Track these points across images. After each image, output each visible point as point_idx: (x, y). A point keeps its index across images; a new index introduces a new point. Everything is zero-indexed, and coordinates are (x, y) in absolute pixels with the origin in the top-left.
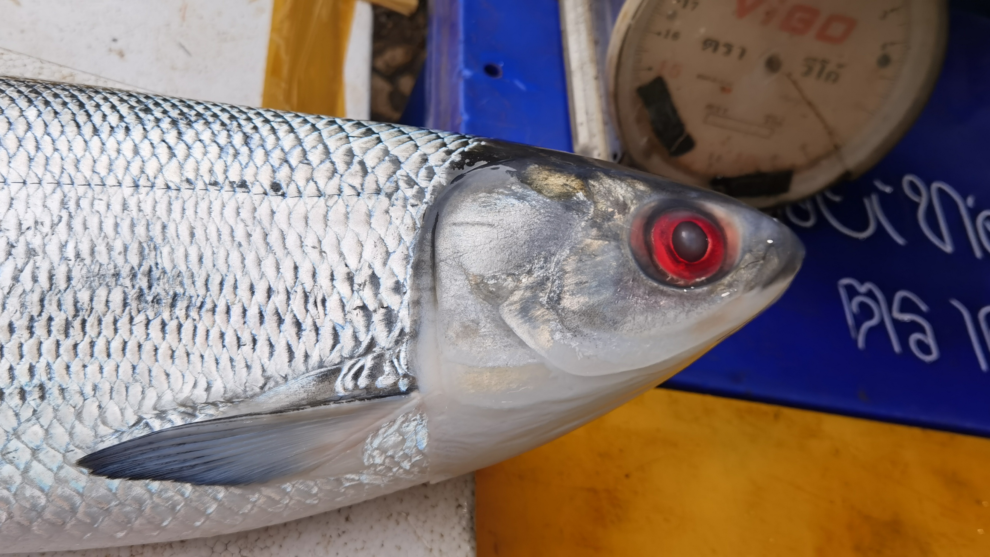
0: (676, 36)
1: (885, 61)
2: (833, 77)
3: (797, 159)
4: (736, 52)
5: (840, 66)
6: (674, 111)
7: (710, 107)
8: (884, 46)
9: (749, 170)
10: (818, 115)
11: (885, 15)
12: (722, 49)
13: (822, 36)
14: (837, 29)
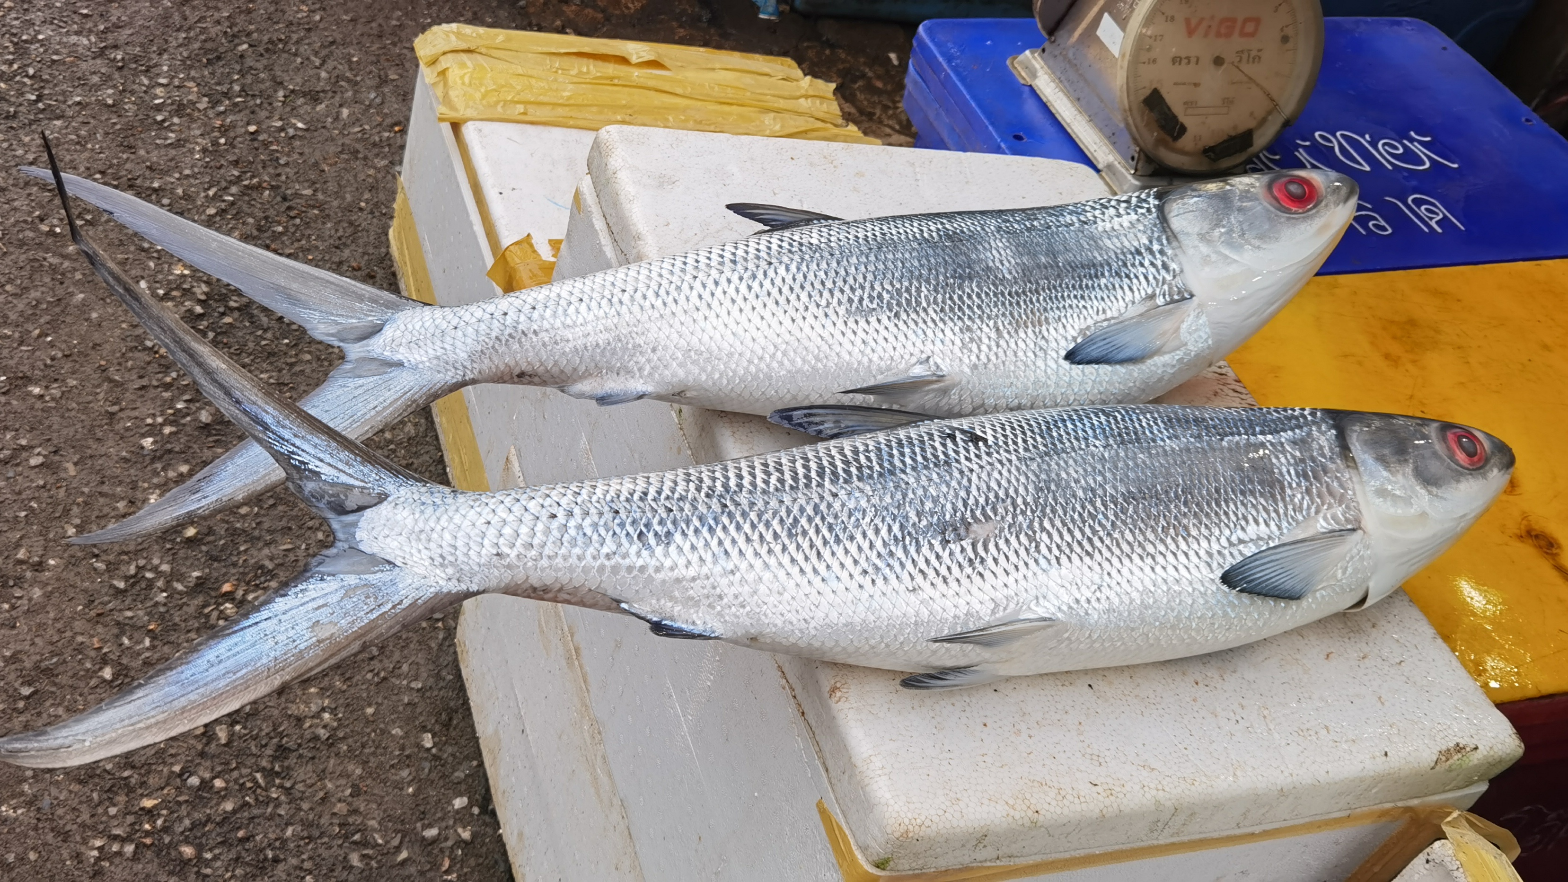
0: (1154, 61)
1: (1285, 39)
2: (1257, 59)
3: (1251, 124)
4: (1193, 60)
5: (1259, 50)
6: (1169, 109)
7: (1185, 103)
8: (1282, 30)
9: (1225, 137)
10: (1258, 85)
11: (1276, 11)
12: (1184, 61)
13: (1243, 34)
14: (1250, 28)
